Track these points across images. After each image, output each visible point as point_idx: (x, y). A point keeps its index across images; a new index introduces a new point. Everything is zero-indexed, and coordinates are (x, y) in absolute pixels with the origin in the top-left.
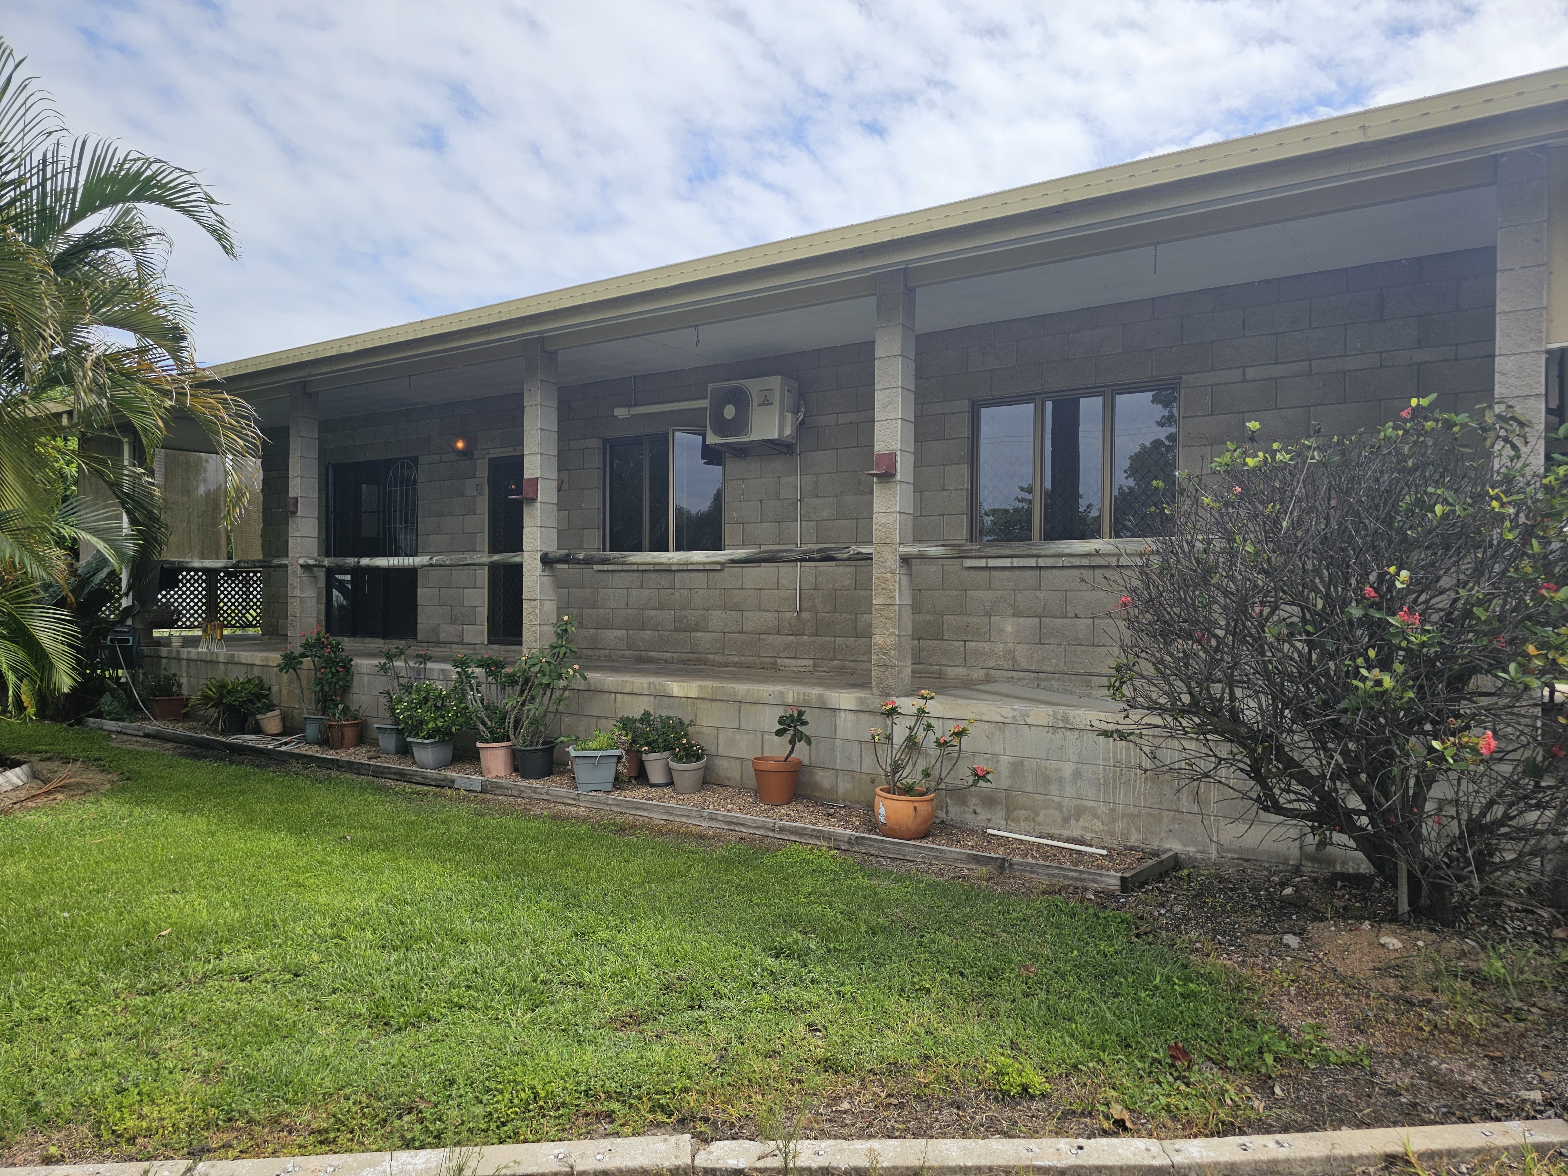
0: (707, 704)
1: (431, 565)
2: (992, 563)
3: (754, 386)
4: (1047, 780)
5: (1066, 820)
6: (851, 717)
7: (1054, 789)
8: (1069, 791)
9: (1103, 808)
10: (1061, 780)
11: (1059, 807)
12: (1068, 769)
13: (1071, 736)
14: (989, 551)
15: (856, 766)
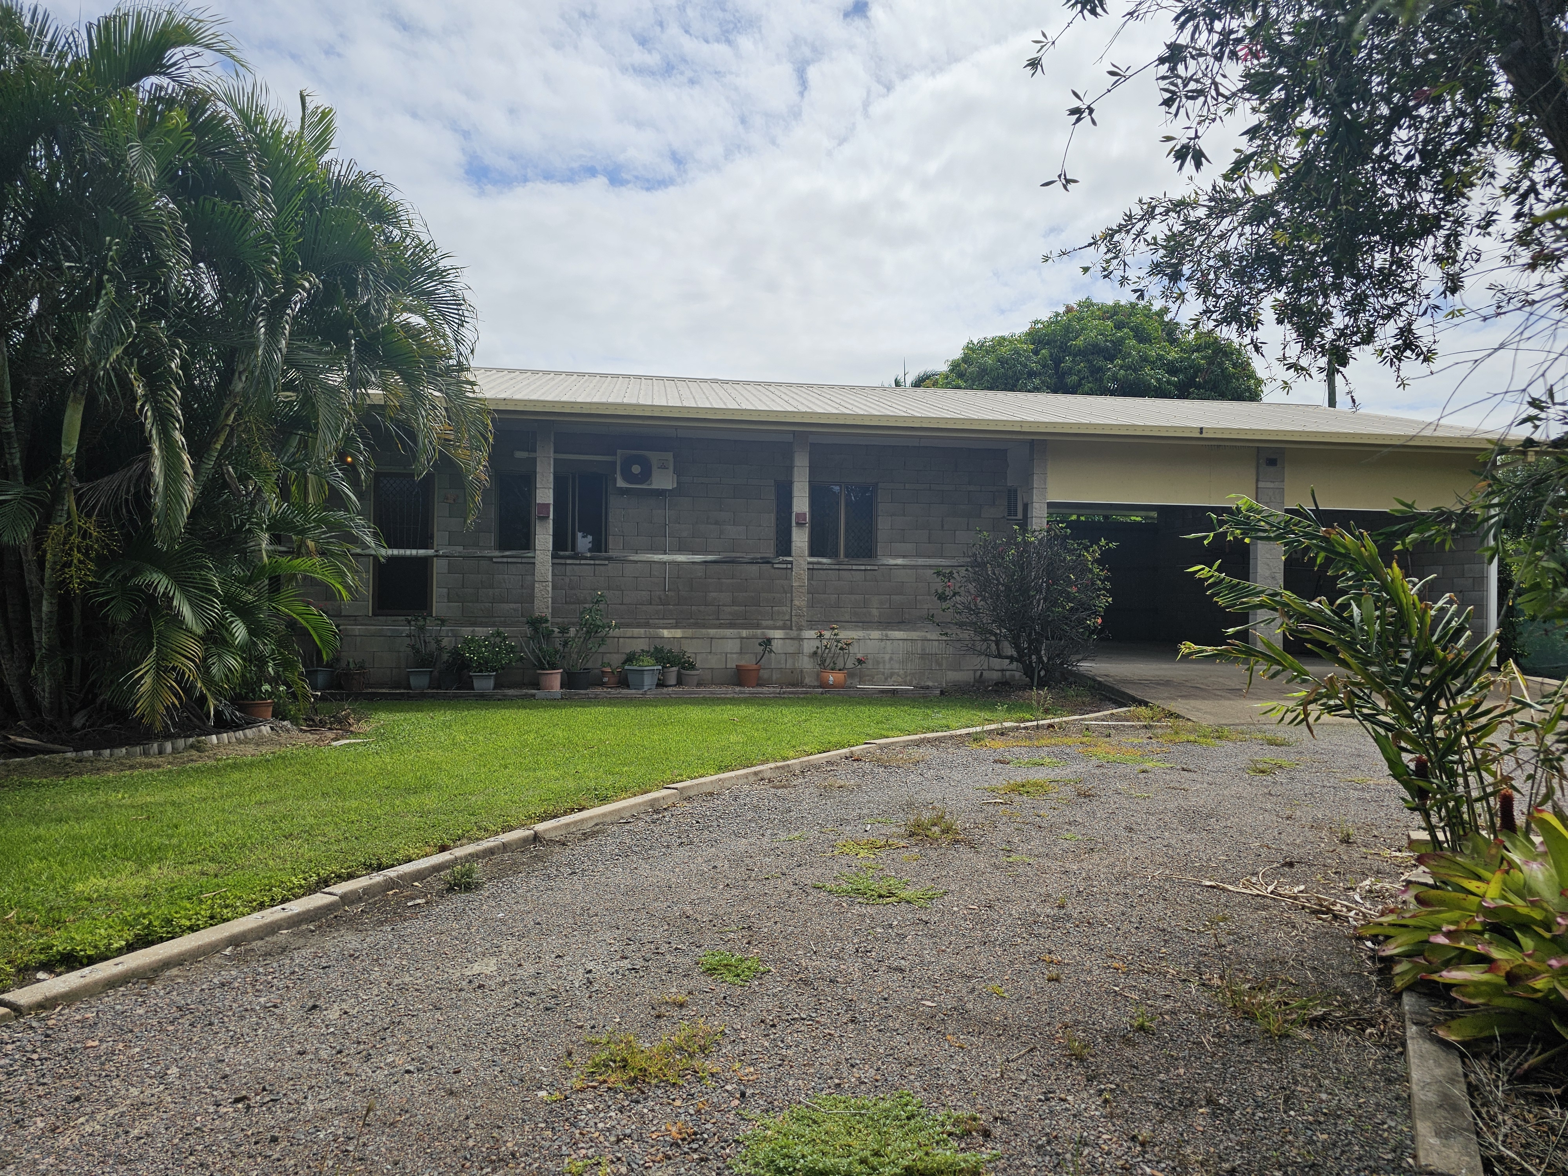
0: (689, 641)
1: (437, 556)
2: (854, 567)
3: (654, 457)
4: (878, 663)
5: (886, 679)
6: (780, 642)
7: (881, 666)
8: (887, 666)
9: (902, 672)
10: (884, 662)
11: (883, 674)
12: (887, 657)
13: (888, 643)
14: (852, 562)
15: (783, 666)
